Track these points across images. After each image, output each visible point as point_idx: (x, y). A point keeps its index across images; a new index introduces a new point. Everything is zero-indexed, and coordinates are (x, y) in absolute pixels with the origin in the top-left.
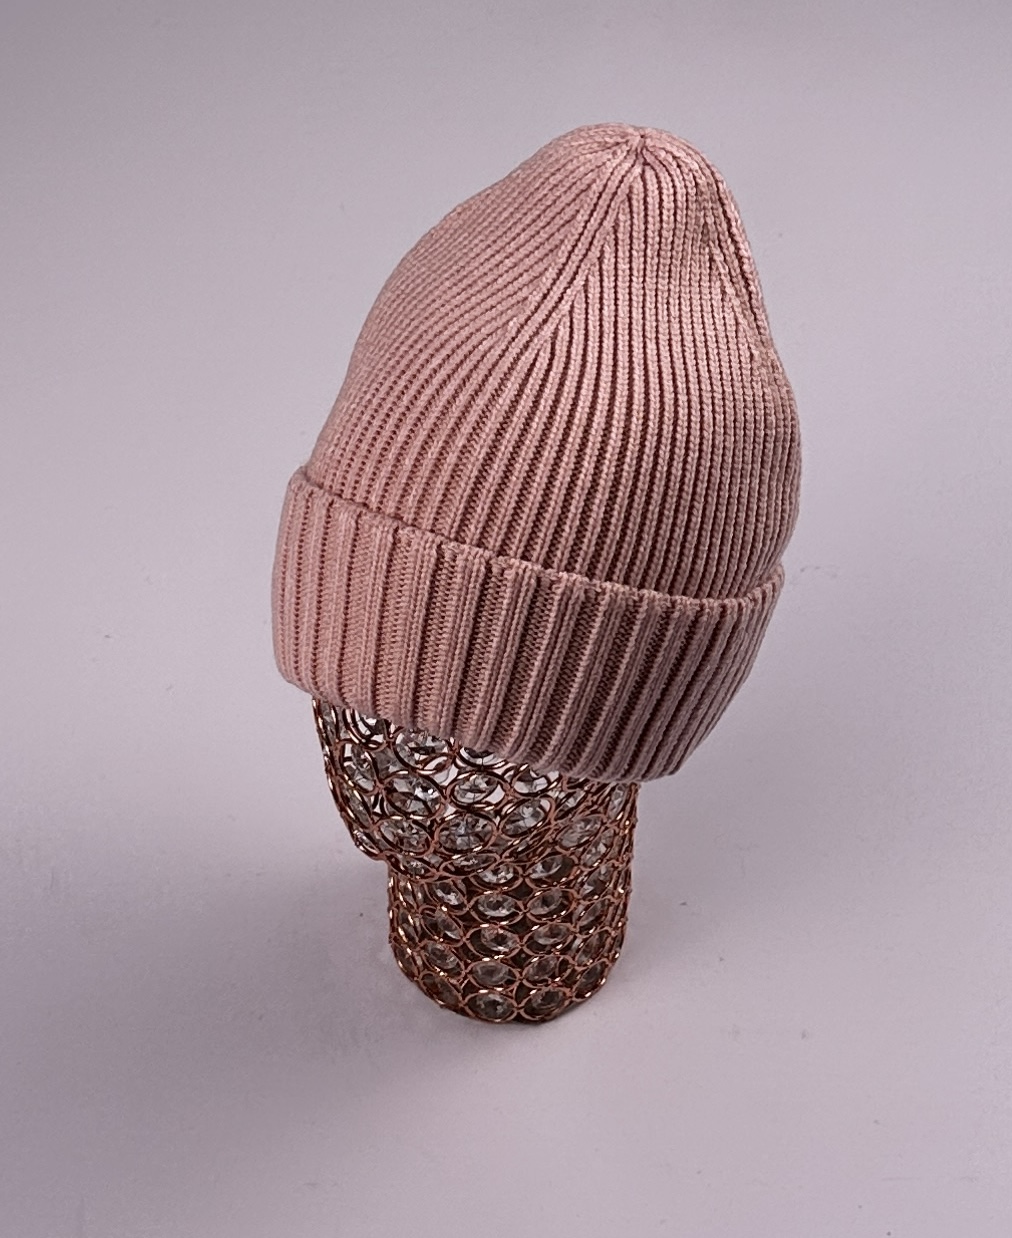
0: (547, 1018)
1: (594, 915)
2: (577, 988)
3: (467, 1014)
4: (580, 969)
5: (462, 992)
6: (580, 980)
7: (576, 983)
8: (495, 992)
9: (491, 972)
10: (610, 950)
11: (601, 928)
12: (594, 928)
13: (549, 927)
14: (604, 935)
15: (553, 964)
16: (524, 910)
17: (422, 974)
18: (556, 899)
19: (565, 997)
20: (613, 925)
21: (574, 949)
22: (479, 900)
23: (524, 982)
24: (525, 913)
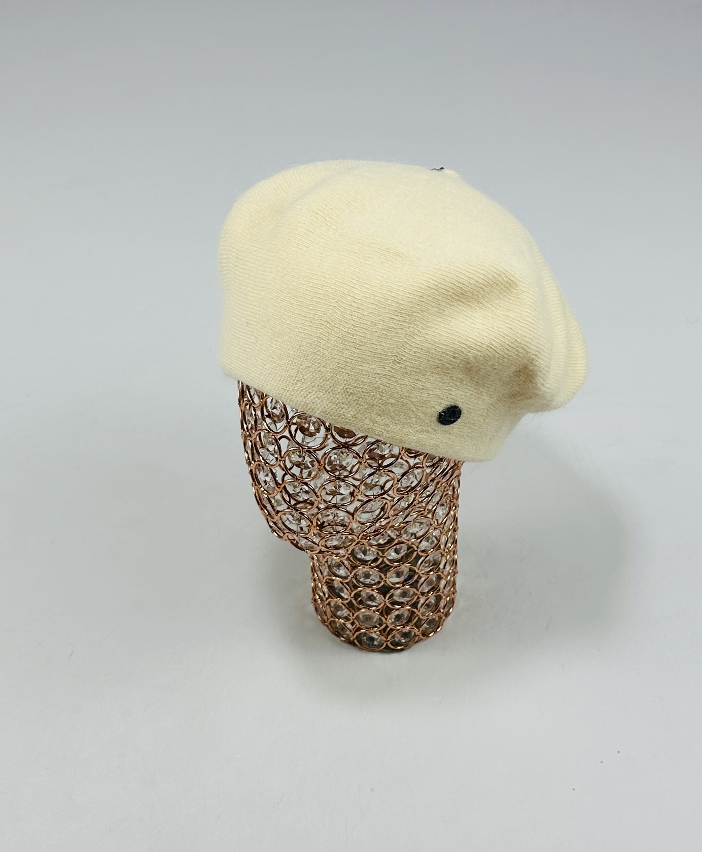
0: (405, 648)
1: (431, 585)
2: (422, 630)
3: (357, 646)
4: (425, 618)
5: (353, 632)
6: (425, 625)
7: (421, 627)
8: (372, 631)
9: (368, 618)
10: (444, 608)
11: (436, 593)
12: (432, 593)
13: (402, 591)
14: (439, 598)
15: (406, 614)
16: (385, 579)
17: (329, 620)
18: (405, 573)
19: (415, 635)
20: (444, 592)
21: (419, 605)
22: (357, 572)
23: (389, 625)
24: (385, 581)
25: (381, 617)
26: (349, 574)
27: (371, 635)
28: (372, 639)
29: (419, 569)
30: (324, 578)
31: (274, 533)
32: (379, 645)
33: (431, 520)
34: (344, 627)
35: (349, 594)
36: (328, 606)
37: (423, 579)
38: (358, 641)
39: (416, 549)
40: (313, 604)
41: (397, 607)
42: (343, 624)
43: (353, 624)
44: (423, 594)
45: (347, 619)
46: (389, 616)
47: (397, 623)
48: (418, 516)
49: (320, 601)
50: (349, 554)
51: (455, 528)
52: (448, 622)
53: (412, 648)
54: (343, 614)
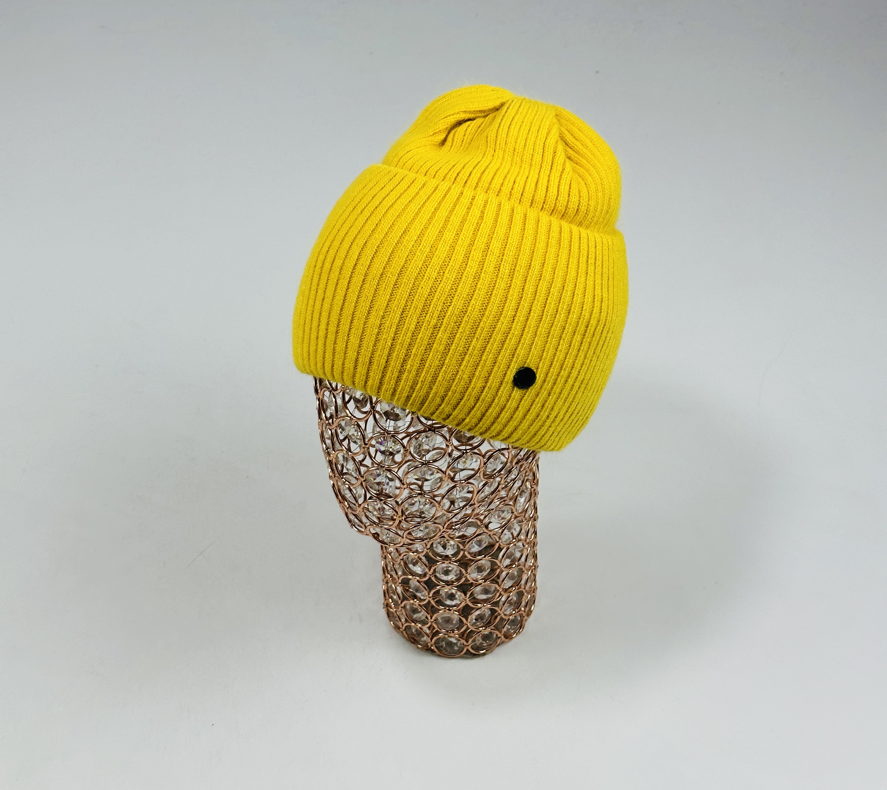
0: (487, 652)
1: (513, 580)
2: (504, 632)
3: (435, 652)
4: (507, 618)
5: (431, 637)
6: (507, 626)
7: (504, 627)
8: (452, 635)
9: (448, 620)
10: (526, 606)
11: (518, 589)
12: (514, 588)
13: (483, 588)
14: (520, 595)
15: (488, 613)
16: (465, 574)
17: (404, 626)
18: (487, 568)
19: (498, 638)
20: (526, 588)
21: (501, 603)
22: (435, 568)
23: (470, 626)
24: (466, 576)
25: (462, 618)
26: (427, 570)
27: (450, 639)
28: (451, 644)
29: (501, 562)
30: (399, 578)
31: (353, 527)
32: (458, 650)
33: (513, 508)
34: (420, 633)
35: (427, 594)
36: (403, 610)
37: (504, 574)
39: (498, 540)
40: (384, 610)
41: (479, 605)
42: (420, 628)
43: (429, 628)
44: (506, 590)
45: (424, 623)
46: (470, 617)
47: (478, 624)
48: (500, 503)
49: (393, 606)
50: (428, 549)
51: (535, 517)
52: (530, 623)
53: (494, 651)
54: (420, 618)
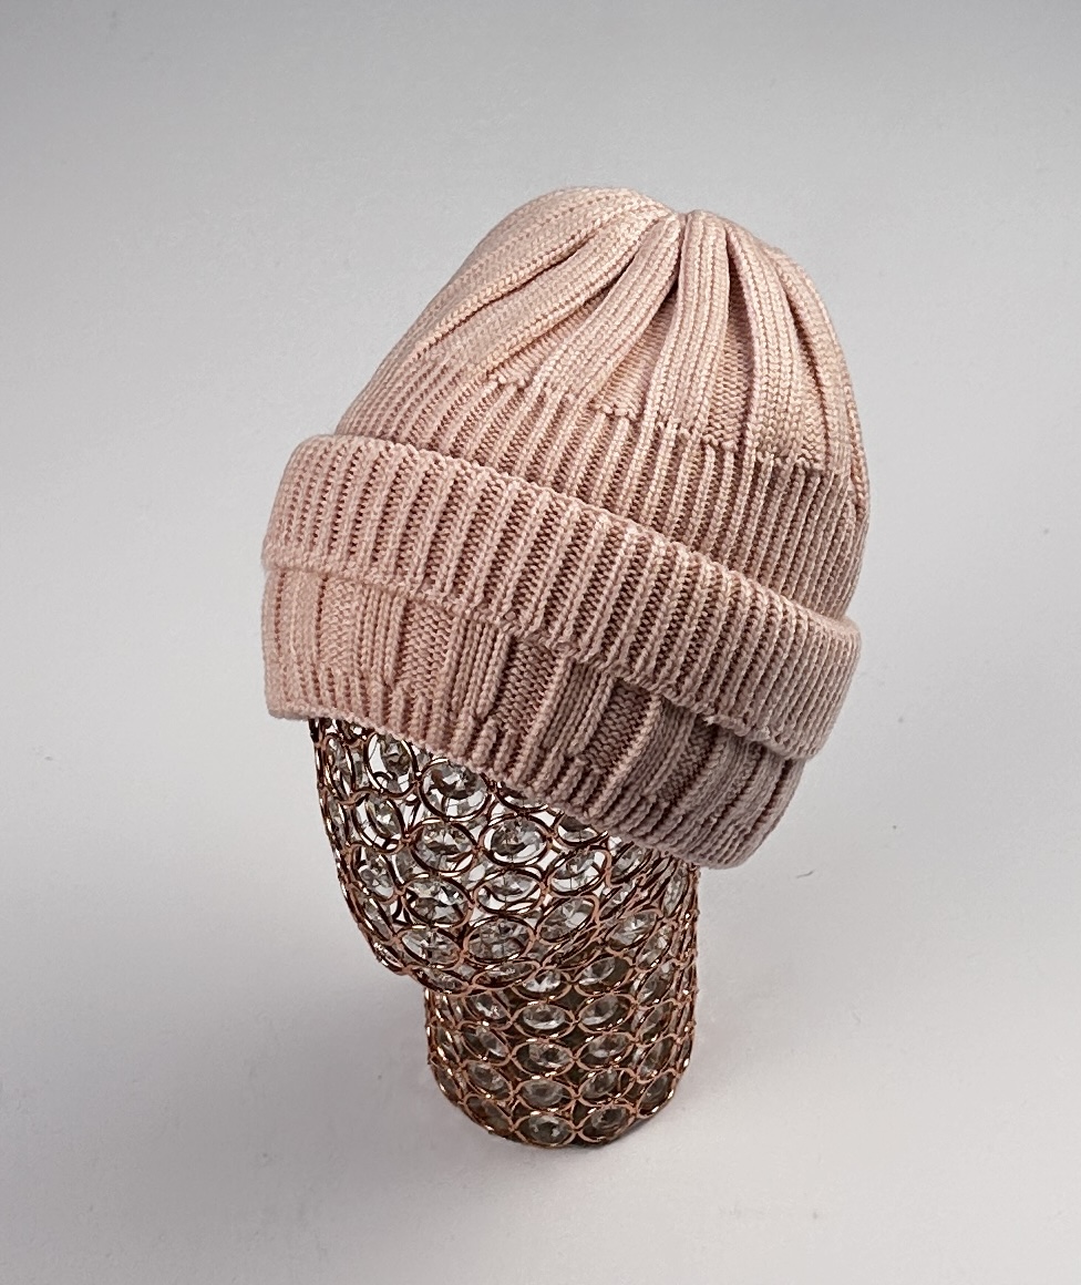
0: (611, 1139)
2: (641, 1104)
3: (521, 1140)
4: (643, 1082)
5: (512, 1116)
6: (646, 1094)
7: (639, 1099)
9: (542, 1091)
10: (677, 1059)
11: (665, 1035)
12: (657, 1035)
13: (606, 1038)
14: (668, 1043)
15: (612, 1078)
16: (576, 1021)
17: (466, 1097)
18: (612, 1006)
19: (628, 1115)
20: (678, 1031)
21: (636, 1057)
22: (522, 1013)
24: (576, 1024)
26: (509, 1015)
27: (546, 1119)
28: (551, 1126)
29: (635, 997)
30: (457, 1023)
31: (383, 961)
32: (561, 1135)
35: (507, 1051)
36: (464, 1071)
37: (640, 1015)
38: (522, 1133)
39: (631, 964)
51: (694, 916)
